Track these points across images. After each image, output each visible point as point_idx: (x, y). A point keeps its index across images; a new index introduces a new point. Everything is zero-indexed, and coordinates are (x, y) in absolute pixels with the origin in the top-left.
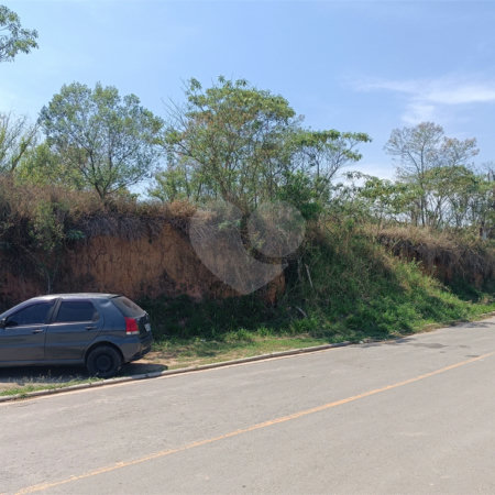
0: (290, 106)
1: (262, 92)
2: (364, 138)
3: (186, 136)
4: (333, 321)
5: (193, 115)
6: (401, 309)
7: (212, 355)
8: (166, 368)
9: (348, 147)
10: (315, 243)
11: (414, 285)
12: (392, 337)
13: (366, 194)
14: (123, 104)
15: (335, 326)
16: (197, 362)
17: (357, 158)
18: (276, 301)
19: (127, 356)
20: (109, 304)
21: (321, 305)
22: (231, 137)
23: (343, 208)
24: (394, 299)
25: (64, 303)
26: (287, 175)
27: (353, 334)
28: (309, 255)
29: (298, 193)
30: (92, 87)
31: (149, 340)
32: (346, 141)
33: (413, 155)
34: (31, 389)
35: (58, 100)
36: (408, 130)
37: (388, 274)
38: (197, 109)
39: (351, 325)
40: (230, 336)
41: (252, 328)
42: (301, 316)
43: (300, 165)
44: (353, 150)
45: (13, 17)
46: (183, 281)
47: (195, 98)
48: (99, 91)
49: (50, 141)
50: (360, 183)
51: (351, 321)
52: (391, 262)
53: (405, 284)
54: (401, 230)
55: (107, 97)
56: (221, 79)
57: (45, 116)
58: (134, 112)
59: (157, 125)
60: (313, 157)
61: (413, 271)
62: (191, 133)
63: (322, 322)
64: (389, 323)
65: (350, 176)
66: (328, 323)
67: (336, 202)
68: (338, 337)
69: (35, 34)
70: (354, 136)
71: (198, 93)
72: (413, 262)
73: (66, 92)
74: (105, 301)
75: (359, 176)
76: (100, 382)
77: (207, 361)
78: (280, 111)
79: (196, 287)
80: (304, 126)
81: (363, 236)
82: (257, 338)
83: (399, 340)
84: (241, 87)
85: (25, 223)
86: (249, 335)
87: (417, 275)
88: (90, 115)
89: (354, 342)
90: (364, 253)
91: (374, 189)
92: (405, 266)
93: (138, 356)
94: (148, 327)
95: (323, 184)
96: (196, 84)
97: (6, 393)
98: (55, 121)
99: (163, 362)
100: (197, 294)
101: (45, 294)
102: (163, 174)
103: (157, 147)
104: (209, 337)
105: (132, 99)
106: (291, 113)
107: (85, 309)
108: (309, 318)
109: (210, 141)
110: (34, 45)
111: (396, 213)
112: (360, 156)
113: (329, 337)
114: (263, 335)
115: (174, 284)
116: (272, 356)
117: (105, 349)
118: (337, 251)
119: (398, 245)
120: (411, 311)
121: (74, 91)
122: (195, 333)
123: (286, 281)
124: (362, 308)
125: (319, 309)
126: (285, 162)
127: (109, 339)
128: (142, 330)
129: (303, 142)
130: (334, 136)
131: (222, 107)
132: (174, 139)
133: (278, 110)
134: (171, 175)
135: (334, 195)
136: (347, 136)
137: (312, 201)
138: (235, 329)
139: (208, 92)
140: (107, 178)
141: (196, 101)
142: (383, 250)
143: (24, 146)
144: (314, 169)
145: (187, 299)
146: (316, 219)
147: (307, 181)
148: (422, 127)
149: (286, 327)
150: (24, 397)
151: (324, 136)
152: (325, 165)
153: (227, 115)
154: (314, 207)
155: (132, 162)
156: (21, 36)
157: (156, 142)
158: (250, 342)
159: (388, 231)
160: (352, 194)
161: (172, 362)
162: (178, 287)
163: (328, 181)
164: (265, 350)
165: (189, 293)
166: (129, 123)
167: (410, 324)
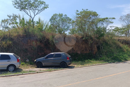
0: (97, 13)
1: (91, 11)
2: (114, 18)
3: (76, 21)
4: (109, 58)
5: (77, 17)
6: (124, 55)
7: (83, 64)
8: (75, 67)
9: (110, 21)
10: (103, 42)
11: (127, 50)
12: (123, 62)
13: (115, 31)
14: (64, 16)
15: (109, 59)
16: (80, 66)
17: (112, 23)
18: (95, 54)
19: (68, 64)
20: (64, 54)
21: (105, 54)
22: (85, 21)
23: (109, 34)
24: (123, 53)
25: (56, 54)
26: (97, 27)
27: (113, 61)
28: (102, 44)
29: (99, 31)
30: (58, 14)
31: (71, 61)
32: (110, 19)
33: (126, 21)
34: (51, 70)
35: (53, 17)
36: (124, 16)
37: (121, 48)
38: (78, 16)
39: (113, 59)
40: (86, 61)
41: (91, 59)
42: (101, 57)
43: (100, 25)
44: (111, 21)
45: (44, 3)
46: (76, 50)
47: (77, 14)
48: (59, 14)
49: (51, 25)
50: (113, 28)
51: (113, 58)
52: (121, 45)
53: (125, 50)
54: (123, 38)
55: (61, 15)
56: (83, 9)
57: (51, 20)
58: (66, 18)
59: (70, 20)
60: (102, 23)
61: (127, 47)
62: (77, 21)
63: (106, 58)
64: (122, 58)
65: (111, 27)
66: (107, 58)
67: (108, 33)
68: (110, 61)
69: (48, 5)
70: (112, 18)
71: (78, 13)
72: (127, 45)
73: (54, 15)
74: (63, 54)
75: (113, 27)
76: (63, 69)
77: (83, 66)
78: (95, 14)
79: (79, 51)
80: (100, 17)
81: (114, 40)
82: (92, 61)
83: (124, 62)
84: (87, 11)
85: (48, 40)
86: (90, 61)
87: (128, 48)
88: (58, 19)
89: (113, 62)
90: (115, 43)
91: (117, 29)
92: (125, 46)
93: (69, 64)
94: (71, 59)
95: (105, 29)
96: (77, 11)
97: (47, 70)
98: (52, 21)
99: (74, 66)
100: (79, 52)
101: (52, 52)
102: (71, 29)
103: (70, 24)
104: (82, 61)
105: (66, 15)
106: (98, 15)
107: (59, 55)
108: (103, 57)
109: (81, 22)
110: (48, 7)
111: (122, 34)
112: (113, 22)
113: (108, 61)
114: (93, 61)
115: (74, 50)
116: (96, 65)
117: (63, 63)
118: (109, 43)
119: (123, 41)
120: (127, 56)
121: (55, 15)
122: (79, 60)
123: (98, 50)
124: (115, 55)
125: (105, 56)
126: (96, 25)
127: (64, 61)
128: (70, 59)
129: (100, 21)
130: (107, 18)
131: (83, 15)
132: (73, 22)
133: (95, 15)
134: (73, 29)
135: (107, 31)
136: (110, 18)
137: (102, 33)
138: (87, 59)
139: (80, 12)
140: (61, 31)
141: (78, 14)
142: (119, 42)
143: (47, 26)
144: (103, 26)
145: (77, 53)
146: (104, 36)
147: (101, 29)
148: (128, 15)
149: (98, 59)
150: (50, 71)
151: (105, 19)
152: (105, 25)
153: (84, 16)
154: (103, 34)
155: (66, 27)
156: (46, 6)
157: (70, 23)
158: (91, 62)
159: (120, 38)
160: (111, 31)
161: (76, 66)
162: (75, 51)
163: (106, 28)
164: (94, 64)
165: (78, 52)
166: (65, 20)
167: (127, 59)
